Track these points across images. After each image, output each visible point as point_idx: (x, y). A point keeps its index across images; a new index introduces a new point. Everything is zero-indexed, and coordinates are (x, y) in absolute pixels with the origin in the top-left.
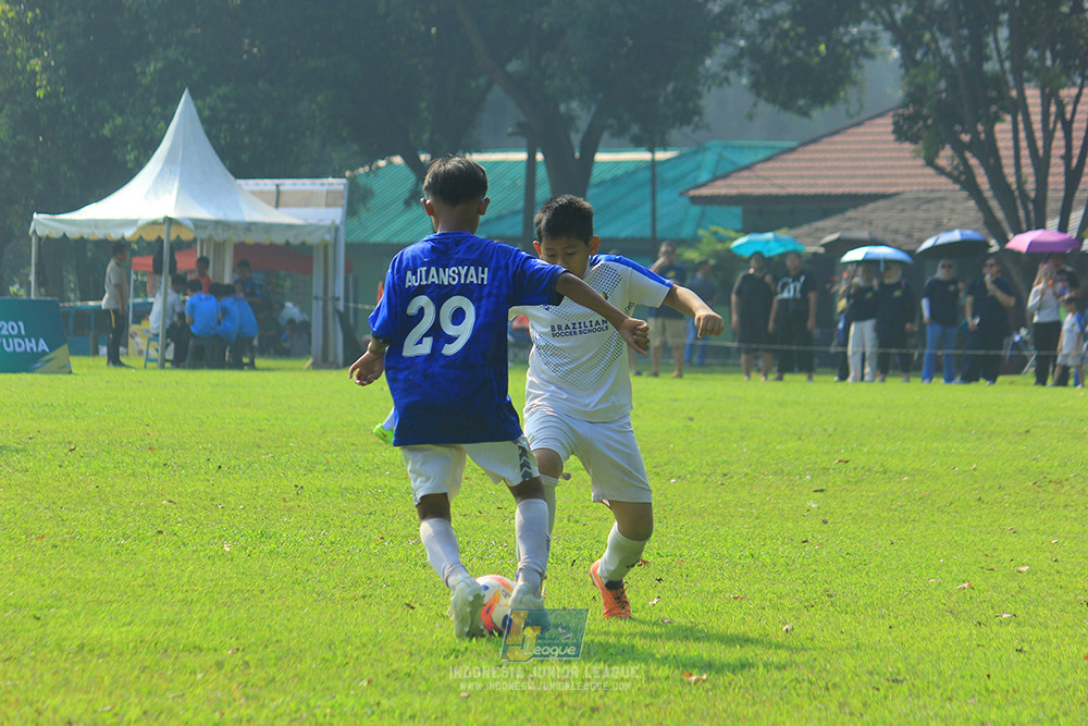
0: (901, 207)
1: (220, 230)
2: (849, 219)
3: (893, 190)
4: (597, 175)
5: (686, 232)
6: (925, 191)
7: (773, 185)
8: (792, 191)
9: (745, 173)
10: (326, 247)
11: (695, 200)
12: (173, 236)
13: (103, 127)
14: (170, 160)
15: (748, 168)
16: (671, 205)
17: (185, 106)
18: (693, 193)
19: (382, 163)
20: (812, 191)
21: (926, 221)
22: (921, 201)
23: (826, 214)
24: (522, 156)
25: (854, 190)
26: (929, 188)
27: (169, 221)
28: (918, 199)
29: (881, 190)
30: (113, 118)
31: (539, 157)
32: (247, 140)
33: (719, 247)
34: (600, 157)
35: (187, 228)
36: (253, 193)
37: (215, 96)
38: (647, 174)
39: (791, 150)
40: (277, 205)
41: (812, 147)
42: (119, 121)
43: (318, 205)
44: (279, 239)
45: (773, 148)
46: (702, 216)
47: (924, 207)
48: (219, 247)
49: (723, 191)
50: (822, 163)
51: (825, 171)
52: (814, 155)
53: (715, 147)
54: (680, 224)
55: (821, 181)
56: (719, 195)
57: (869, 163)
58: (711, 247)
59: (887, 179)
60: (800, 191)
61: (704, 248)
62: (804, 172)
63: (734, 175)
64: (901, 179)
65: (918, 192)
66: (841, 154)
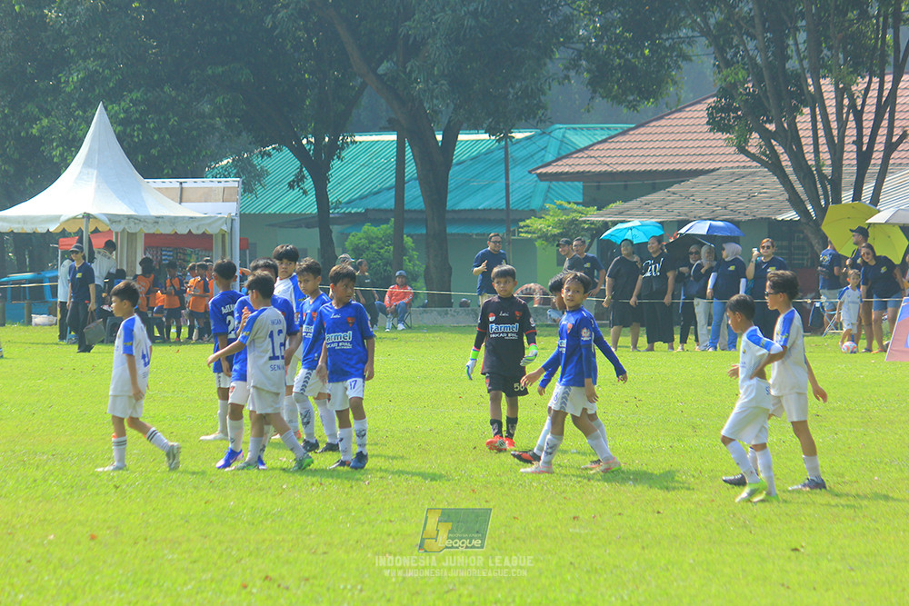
0: (717, 182)
1: (132, 225)
2: (673, 193)
3: (711, 167)
4: (459, 153)
5: (535, 204)
6: (738, 167)
7: (606, 164)
8: (625, 169)
10: (223, 235)
11: (542, 177)
12: (92, 228)
14: (88, 163)
15: (586, 149)
16: (523, 184)
17: (100, 116)
18: (539, 171)
20: (643, 168)
21: (740, 193)
22: (736, 176)
23: (654, 189)
25: (677, 167)
26: (742, 165)
27: (88, 217)
28: (733, 174)
29: (700, 167)
30: (40, 120)
32: (156, 137)
33: (564, 217)
34: (461, 137)
35: (103, 223)
36: (159, 189)
37: (128, 101)
39: (624, 133)
40: (181, 202)
41: (641, 130)
43: (216, 201)
44: (183, 230)
46: (549, 190)
47: (738, 181)
48: (132, 237)
49: (566, 169)
50: (651, 145)
51: (652, 152)
52: (644, 138)
53: (559, 130)
54: (530, 197)
55: (649, 160)
56: (561, 173)
57: (690, 144)
58: (556, 219)
59: (705, 159)
60: (631, 168)
61: (550, 219)
62: (635, 153)
63: (575, 156)
64: (717, 158)
65: (732, 168)
66: (666, 137)
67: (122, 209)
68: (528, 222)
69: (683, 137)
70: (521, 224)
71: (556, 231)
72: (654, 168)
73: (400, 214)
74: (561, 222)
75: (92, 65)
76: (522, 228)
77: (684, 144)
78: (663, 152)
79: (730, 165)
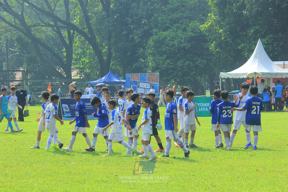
1: (269, 75)
12: (257, 77)
13: (239, 46)
14: (255, 57)
17: (259, 43)
27: (255, 73)
30: (241, 44)
32: (276, 49)
35: (260, 75)
36: (278, 65)
37: (268, 38)
40: (284, 68)
42: (243, 45)
44: (284, 77)
48: (269, 79)
67: (266, 71)
75: (257, 27)
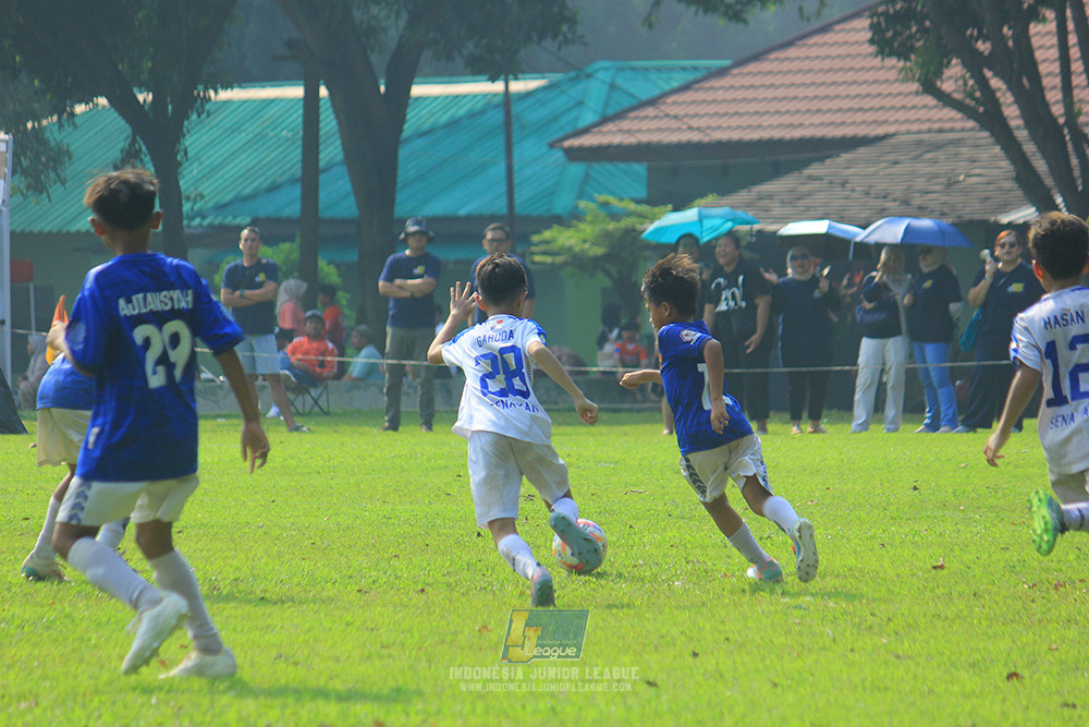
0: (892, 157)
2: (811, 178)
3: (880, 131)
4: (414, 120)
5: (561, 205)
6: (929, 131)
7: (690, 128)
8: (723, 136)
9: (650, 111)
11: (574, 155)
15: (652, 102)
16: (538, 164)
18: (567, 144)
19: (80, 109)
20: (755, 135)
21: (933, 176)
22: (924, 147)
23: (777, 171)
24: (297, 92)
25: (819, 132)
26: (937, 126)
28: (920, 142)
29: (861, 131)
31: (323, 92)
33: (611, 226)
34: (417, 90)
38: (499, 116)
39: (721, 72)
41: (753, 67)
45: (695, 69)
46: (587, 177)
47: (929, 155)
49: (617, 139)
50: (770, 93)
51: (772, 107)
52: (758, 81)
53: (603, 71)
54: (553, 193)
55: (767, 121)
56: (609, 147)
57: (842, 90)
58: (598, 228)
59: (870, 116)
60: (735, 136)
61: (587, 230)
62: (741, 108)
63: (632, 114)
64: (891, 116)
65: (919, 132)
66: (798, 79)
68: (547, 234)
69: (829, 78)
70: (536, 238)
71: (598, 251)
72: (777, 134)
73: (311, 229)
74: (607, 235)
76: (537, 245)
77: (832, 91)
78: (792, 106)
79: (915, 127)
